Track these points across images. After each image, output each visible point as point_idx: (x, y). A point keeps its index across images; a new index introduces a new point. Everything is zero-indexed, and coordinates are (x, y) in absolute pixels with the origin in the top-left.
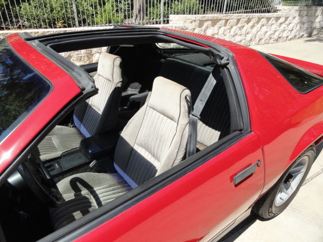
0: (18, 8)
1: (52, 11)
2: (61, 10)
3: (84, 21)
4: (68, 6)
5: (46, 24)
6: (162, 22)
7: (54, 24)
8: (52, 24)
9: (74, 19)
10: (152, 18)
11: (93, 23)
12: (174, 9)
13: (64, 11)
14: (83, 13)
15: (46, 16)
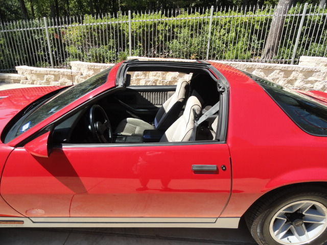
0: (168, 43)
1: (191, 46)
2: (198, 46)
3: (214, 55)
4: (204, 43)
5: (183, 56)
6: (292, 62)
7: (190, 56)
8: (188, 56)
9: (206, 53)
10: (281, 57)
11: (221, 58)
12: (310, 50)
13: (199, 47)
14: (215, 49)
15: (185, 50)
